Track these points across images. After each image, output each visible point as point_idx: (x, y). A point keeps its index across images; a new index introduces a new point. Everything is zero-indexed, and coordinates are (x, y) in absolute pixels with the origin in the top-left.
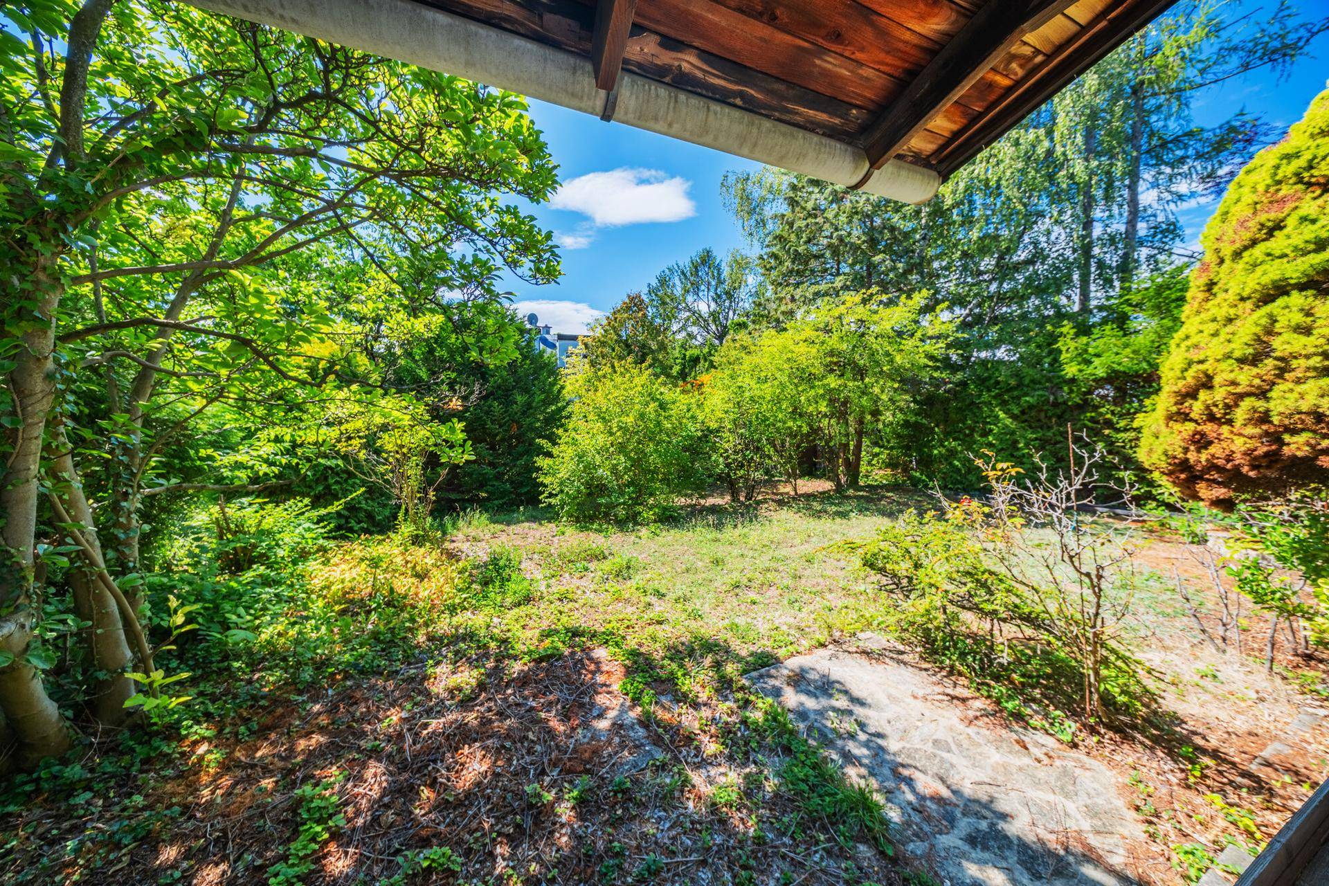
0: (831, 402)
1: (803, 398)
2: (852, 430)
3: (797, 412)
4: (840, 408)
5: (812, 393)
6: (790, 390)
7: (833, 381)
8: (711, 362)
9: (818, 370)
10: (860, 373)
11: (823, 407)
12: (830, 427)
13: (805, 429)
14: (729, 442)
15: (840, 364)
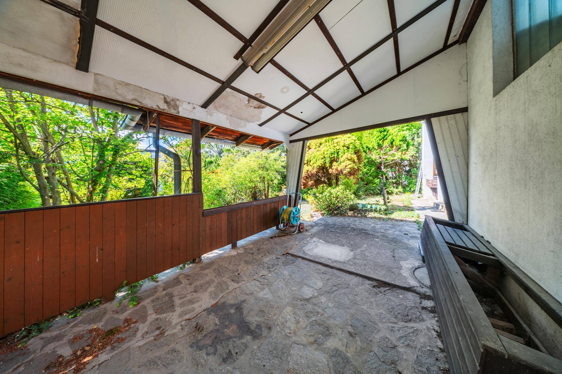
0: (260, 177)
1: (253, 177)
2: (266, 186)
3: (251, 181)
4: (263, 179)
5: (255, 175)
6: (249, 174)
7: (260, 172)
8: (218, 164)
9: (257, 169)
10: (267, 170)
11: (258, 179)
12: (261, 186)
13: (254, 186)
14: (229, 191)
15: (263, 168)
